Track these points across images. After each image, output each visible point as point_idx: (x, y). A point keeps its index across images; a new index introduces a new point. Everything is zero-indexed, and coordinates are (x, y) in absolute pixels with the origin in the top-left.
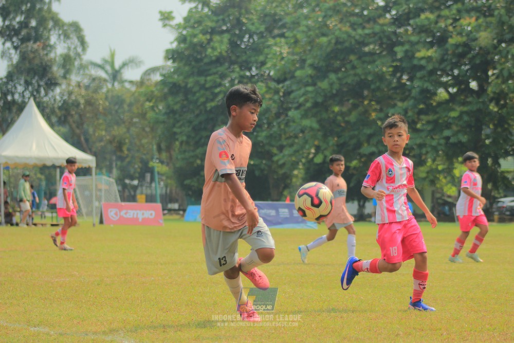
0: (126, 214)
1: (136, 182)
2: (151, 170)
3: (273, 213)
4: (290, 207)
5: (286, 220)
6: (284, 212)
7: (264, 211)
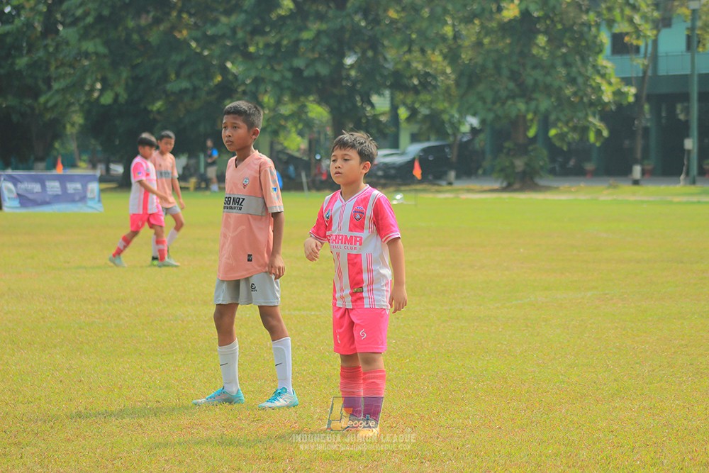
4: (62, 179)
5: (56, 199)
6: (54, 187)
7: (24, 185)
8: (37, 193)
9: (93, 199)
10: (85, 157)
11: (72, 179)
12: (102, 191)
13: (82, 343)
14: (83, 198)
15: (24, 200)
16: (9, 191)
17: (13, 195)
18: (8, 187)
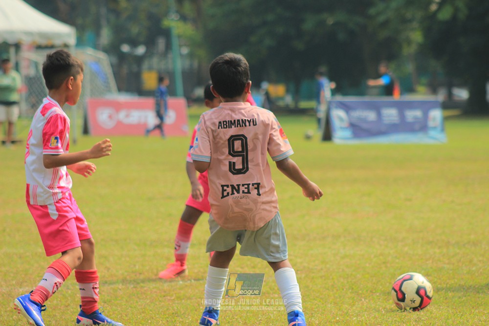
0: (127, 116)
1: (141, 50)
2: (167, 34)
3: (371, 116)
4: (402, 107)
5: (393, 128)
6: (391, 115)
7: (357, 114)
8: (372, 122)
9: (435, 128)
10: (424, 80)
11: (411, 105)
12: (446, 119)
14: (422, 127)
15: (358, 130)
16: (341, 119)
17: (345, 124)
18: (339, 116)
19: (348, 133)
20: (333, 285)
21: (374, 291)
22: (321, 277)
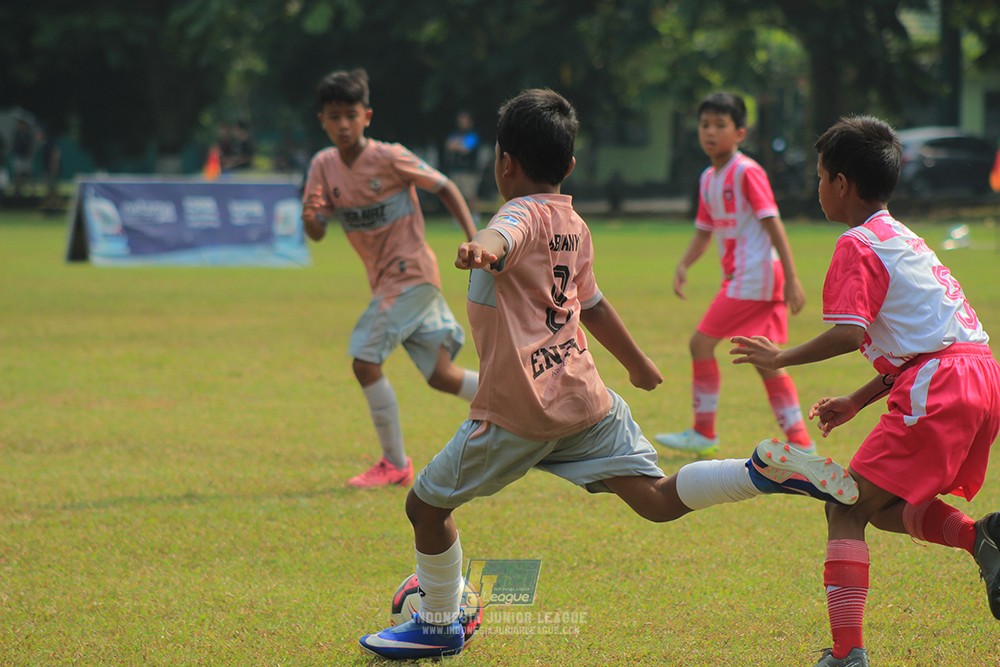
3: (165, 212)
4: (223, 195)
5: (209, 237)
6: (203, 210)
7: (138, 209)
8: (166, 225)
9: (287, 237)
10: (267, 145)
11: (243, 193)
13: (273, 550)
14: (263, 235)
15: (139, 240)
16: (105, 218)
17: (115, 228)
18: (101, 212)
19: (120, 246)
20: (85, 539)
21: (166, 551)
22: (63, 523)
